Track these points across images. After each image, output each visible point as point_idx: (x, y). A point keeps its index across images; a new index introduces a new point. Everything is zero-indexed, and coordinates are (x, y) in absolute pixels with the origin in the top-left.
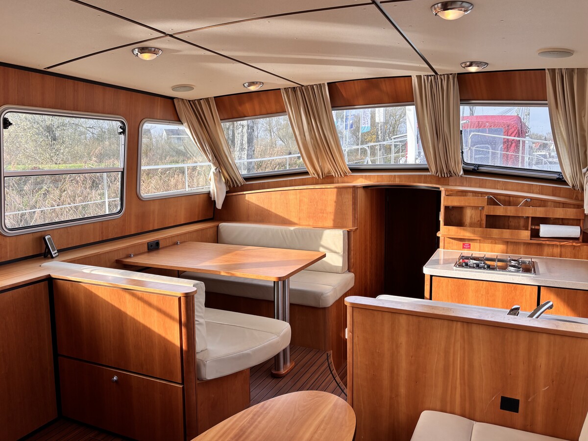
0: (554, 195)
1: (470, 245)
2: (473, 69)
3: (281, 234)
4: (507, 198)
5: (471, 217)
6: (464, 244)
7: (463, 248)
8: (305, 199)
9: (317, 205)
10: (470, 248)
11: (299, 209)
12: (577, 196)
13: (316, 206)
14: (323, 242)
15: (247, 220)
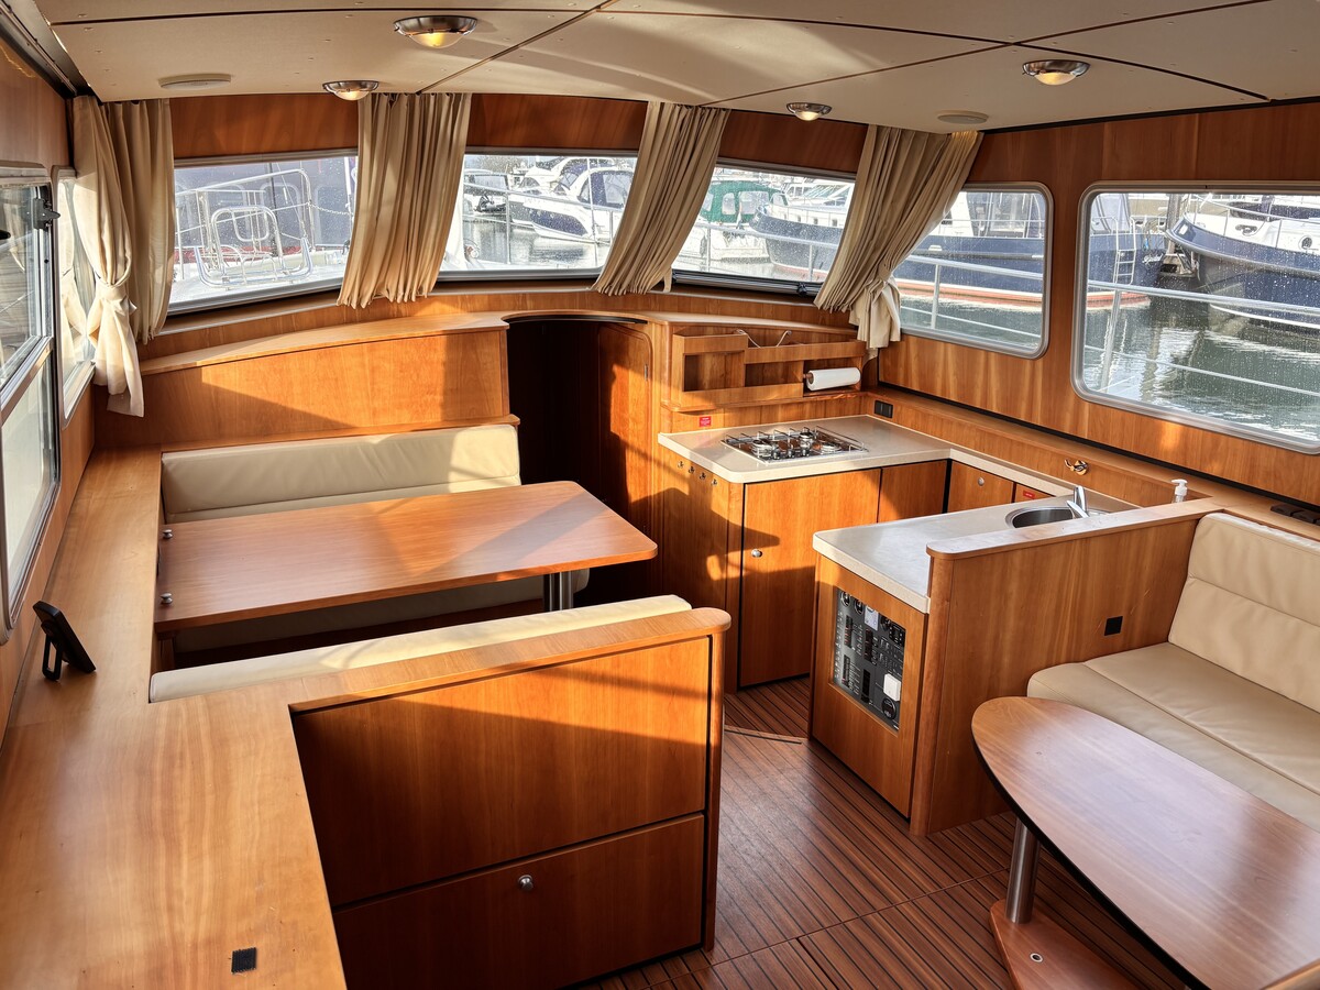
0: (793, 320)
1: (710, 418)
2: (809, 116)
3: (364, 457)
4: (762, 332)
5: (712, 371)
6: (701, 419)
7: (701, 425)
8: (387, 366)
9: (418, 375)
10: (710, 424)
11: (373, 390)
12: (823, 319)
13: (415, 378)
14: (456, 461)
15: (218, 437)
